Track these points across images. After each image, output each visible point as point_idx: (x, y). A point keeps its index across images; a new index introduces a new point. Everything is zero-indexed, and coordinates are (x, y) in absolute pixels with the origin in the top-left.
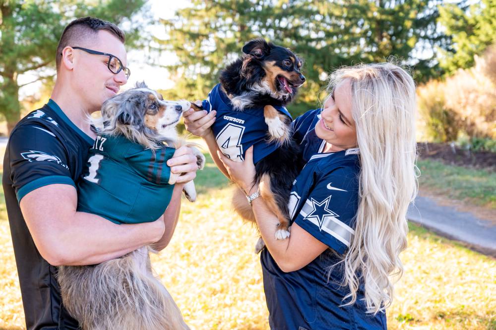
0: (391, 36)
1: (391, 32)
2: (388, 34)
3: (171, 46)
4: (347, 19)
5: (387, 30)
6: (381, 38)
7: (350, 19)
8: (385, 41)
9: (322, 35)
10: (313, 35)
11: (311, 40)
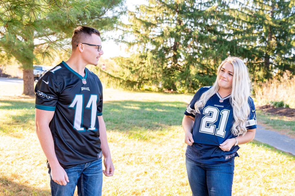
0: (277, 37)
1: (277, 35)
2: (275, 36)
3: (131, 29)
4: (249, 23)
5: (275, 34)
6: (271, 38)
7: (251, 24)
8: (273, 41)
9: (231, 32)
10: (226, 32)
11: (225, 35)
